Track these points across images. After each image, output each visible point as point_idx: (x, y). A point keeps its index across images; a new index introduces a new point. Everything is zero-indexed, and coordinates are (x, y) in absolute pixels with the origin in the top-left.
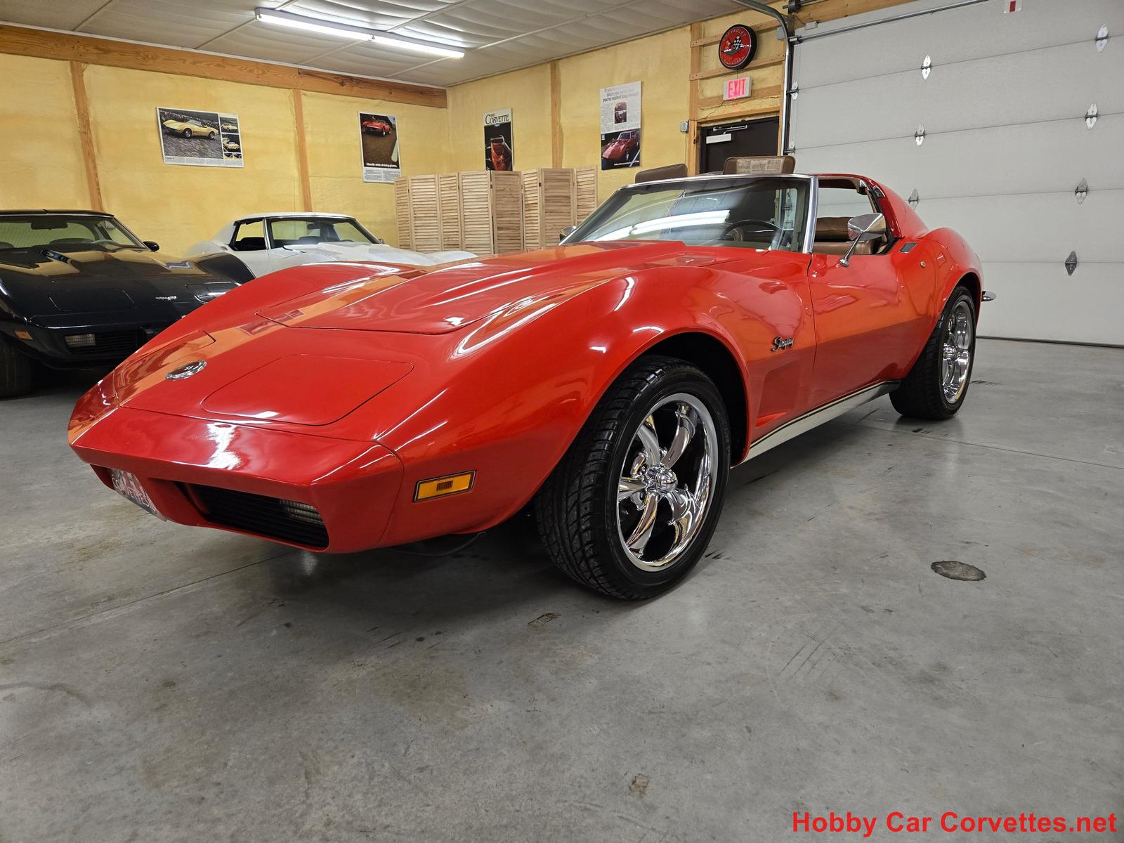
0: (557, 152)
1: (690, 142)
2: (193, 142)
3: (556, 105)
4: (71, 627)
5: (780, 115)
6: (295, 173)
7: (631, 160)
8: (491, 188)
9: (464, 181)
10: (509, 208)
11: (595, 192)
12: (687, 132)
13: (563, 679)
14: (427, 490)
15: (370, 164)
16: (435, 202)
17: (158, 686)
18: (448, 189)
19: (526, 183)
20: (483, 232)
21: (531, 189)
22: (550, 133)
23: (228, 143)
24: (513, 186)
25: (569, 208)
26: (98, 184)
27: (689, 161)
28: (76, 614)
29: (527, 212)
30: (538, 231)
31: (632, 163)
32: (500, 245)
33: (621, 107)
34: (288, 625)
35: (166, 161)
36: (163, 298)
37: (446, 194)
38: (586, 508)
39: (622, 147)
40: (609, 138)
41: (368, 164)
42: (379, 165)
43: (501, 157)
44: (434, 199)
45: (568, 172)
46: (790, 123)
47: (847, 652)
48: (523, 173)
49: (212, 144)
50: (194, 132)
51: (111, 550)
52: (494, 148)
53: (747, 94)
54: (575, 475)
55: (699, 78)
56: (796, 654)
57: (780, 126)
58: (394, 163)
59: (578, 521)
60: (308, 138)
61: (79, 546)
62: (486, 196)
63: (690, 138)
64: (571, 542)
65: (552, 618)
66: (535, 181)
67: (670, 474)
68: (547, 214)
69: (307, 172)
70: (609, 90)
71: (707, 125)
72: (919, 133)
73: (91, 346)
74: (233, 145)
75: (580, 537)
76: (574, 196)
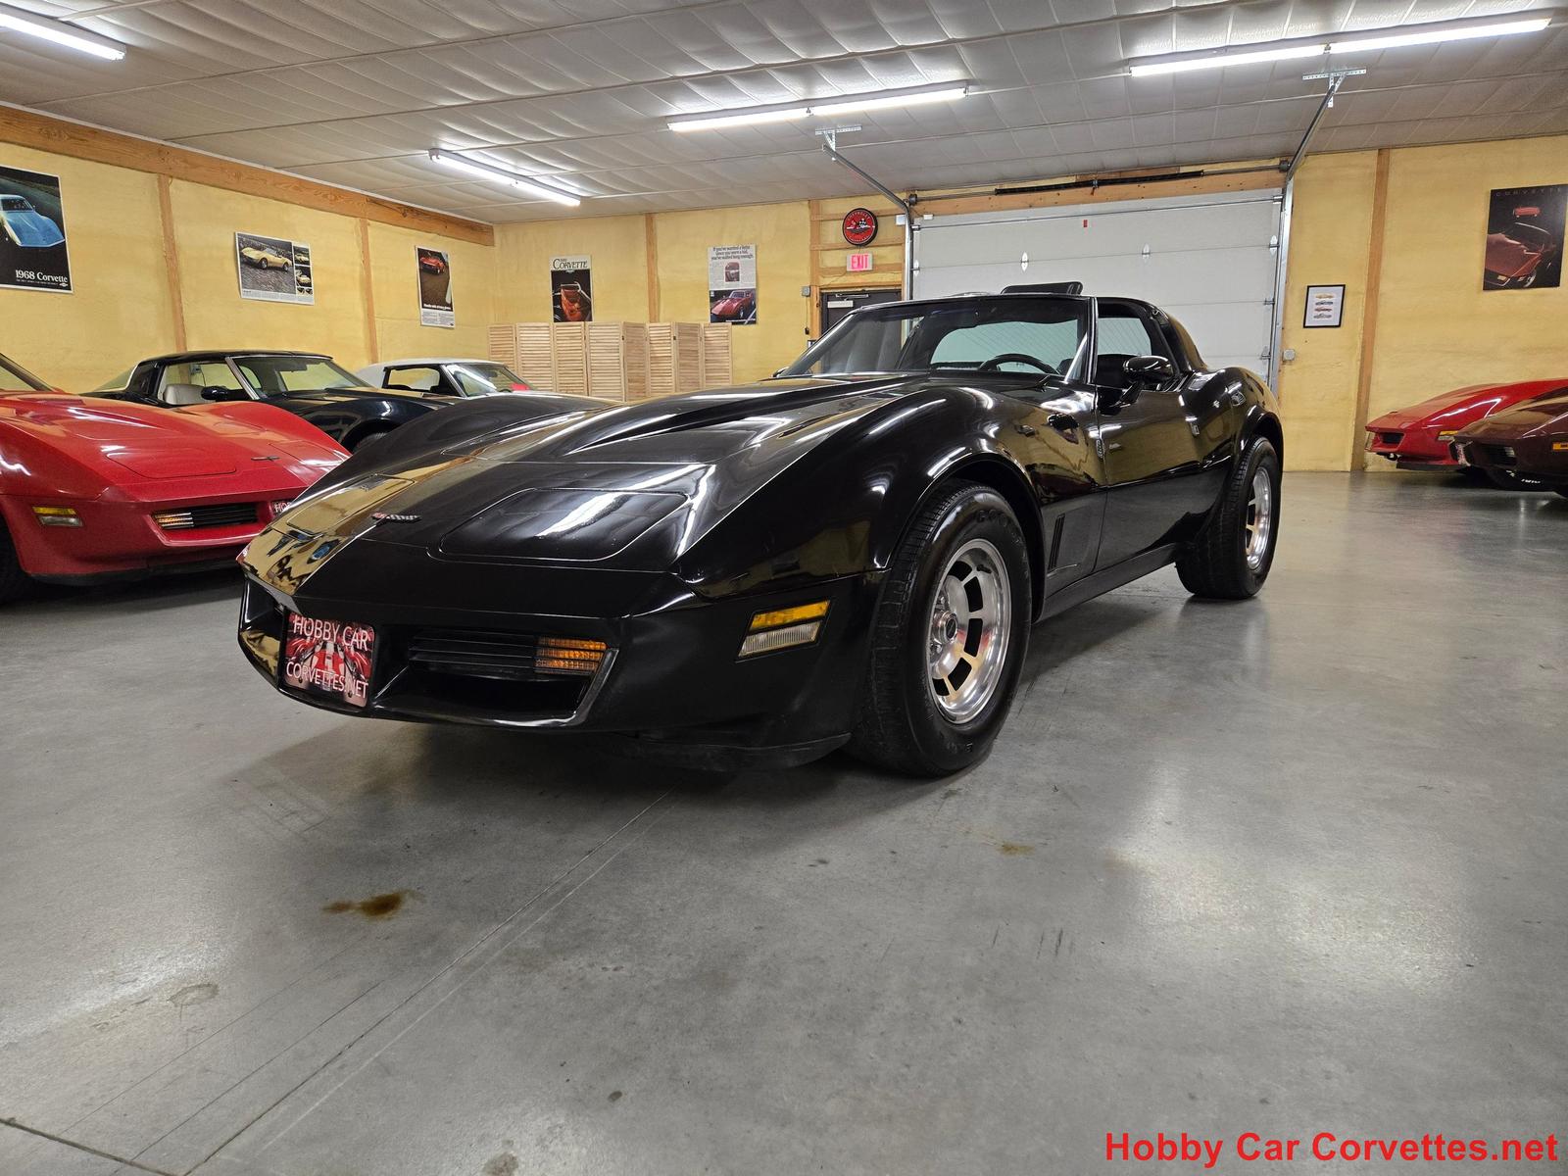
0: (654, 304)
1: (812, 305)
2: (270, 274)
3: (652, 257)
5: (902, 287)
7: (745, 317)
8: (622, 339)
9: (591, 331)
10: (638, 362)
12: (809, 296)
15: (425, 305)
16: (548, 352)
18: (567, 339)
19: (651, 336)
22: (646, 285)
23: (300, 276)
24: (638, 339)
25: (695, 362)
27: (812, 325)
29: (656, 365)
30: (670, 385)
31: (747, 321)
33: (735, 266)
35: (244, 294)
37: (567, 344)
39: (735, 305)
40: (718, 296)
42: (434, 306)
44: (548, 349)
45: (696, 327)
48: (648, 325)
49: (286, 275)
50: (270, 262)
52: (567, 297)
53: (871, 269)
55: (817, 247)
58: (448, 305)
60: (373, 275)
62: (616, 348)
63: (812, 301)
66: (669, 335)
68: (681, 368)
69: (373, 313)
70: (720, 249)
71: (829, 291)
74: (304, 279)
76: (701, 349)
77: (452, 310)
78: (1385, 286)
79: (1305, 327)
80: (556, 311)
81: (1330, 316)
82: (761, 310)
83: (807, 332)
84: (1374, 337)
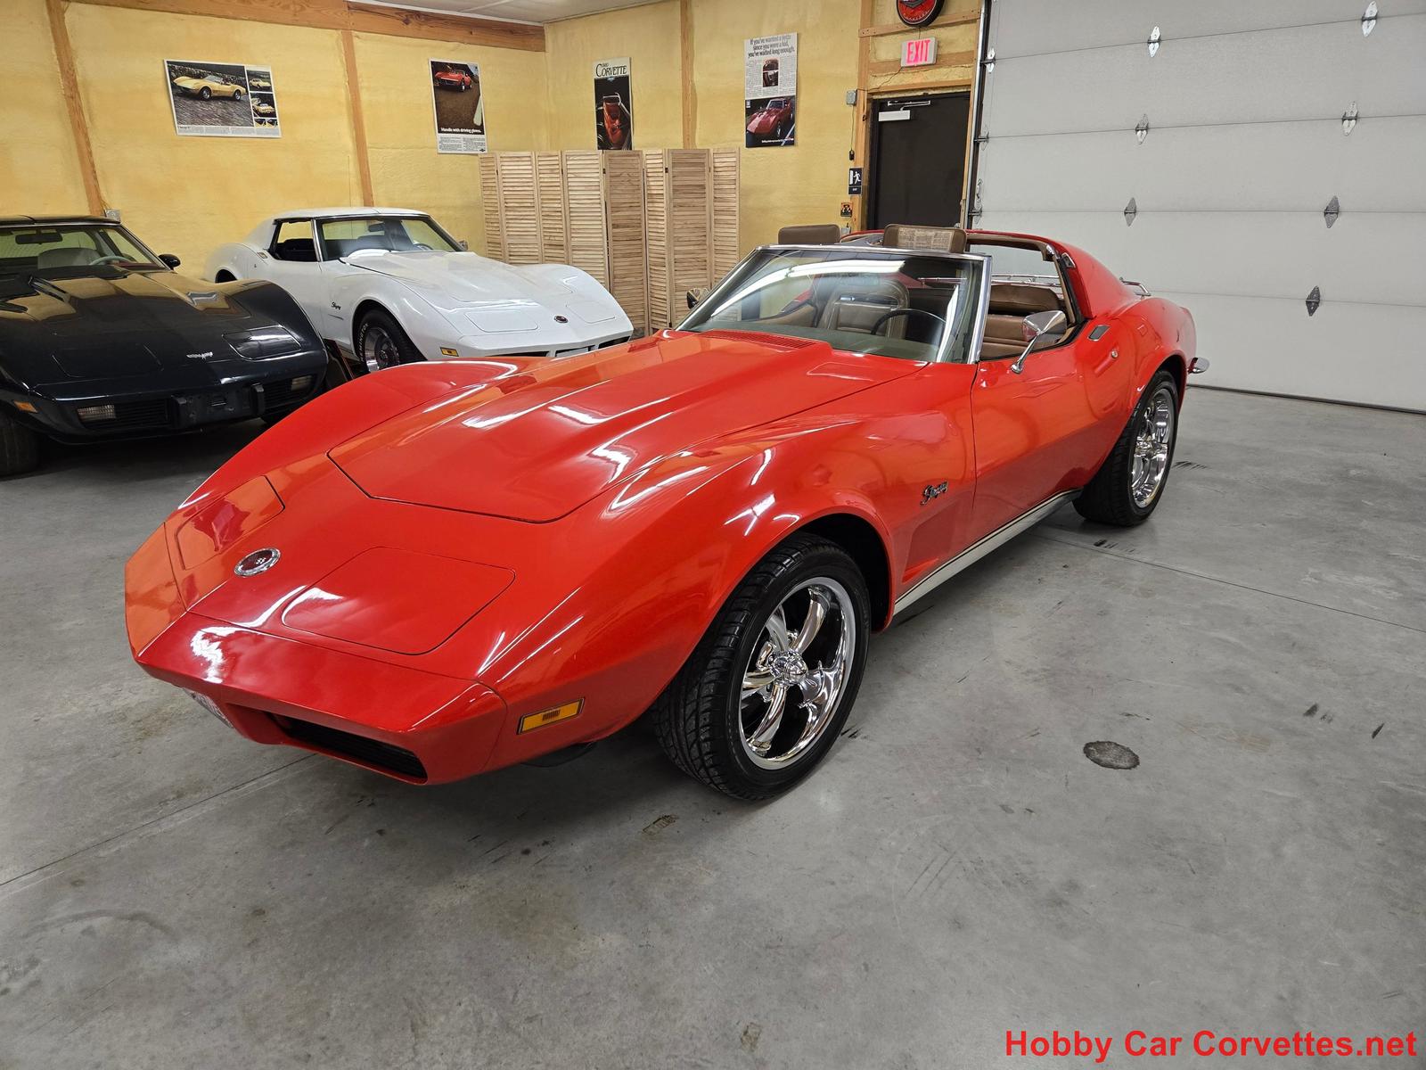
0: (689, 120)
1: (858, 118)
2: (214, 106)
3: (687, 57)
4: (141, 835)
5: (972, 89)
6: (348, 142)
7: (783, 136)
8: (604, 173)
9: (568, 163)
10: (627, 198)
11: (737, 184)
12: (855, 105)
13: (677, 904)
14: (531, 722)
15: (445, 130)
16: (531, 189)
17: (247, 915)
18: (548, 171)
19: (649, 166)
20: (592, 230)
21: (655, 175)
22: (679, 92)
23: (259, 105)
24: (633, 171)
25: (702, 200)
26: (93, 165)
27: (856, 144)
28: (146, 816)
29: (651, 205)
30: (663, 231)
31: (784, 141)
32: (616, 248)
34: (381, 832)
35: (180, 131)
36: (196, 356)
37: (546, 178)
38: (705, 719)
39: (772, 119)
40: (755, 106)
41: (443, 129)
42: (458, 130)
43: (617, 121)
44: (531, 184)
45: (703, 154)
46: (984, 103)
47: (978, 867)
48: (644, 153)
49: (238, 107)
50: (215, 91)
51: (171, 723)
52: (609, 112)
53: (932, 61)
54: (695, 682)
55: (870, 34)
56: (926, 870)
57: (971, 106)
58: (476, 127)
59: (697, 730)
60: (365, 96)
61: (133, 718)
62: (597, 184)
63: (858, 112)
64: (689, 750)
65: (669, 822)
66: (661, 165)
67: (799, 663)
68: (676, 209)
69: (364, 143)
71: (880, 97)
72: (1141, 126)
73: (110, 420)
74: (265, 108)
75: (699, 746)
76: (710, 185)
77: (483, 133)
80: (601, 130)
82: (801, 126)
83: (852, 157)
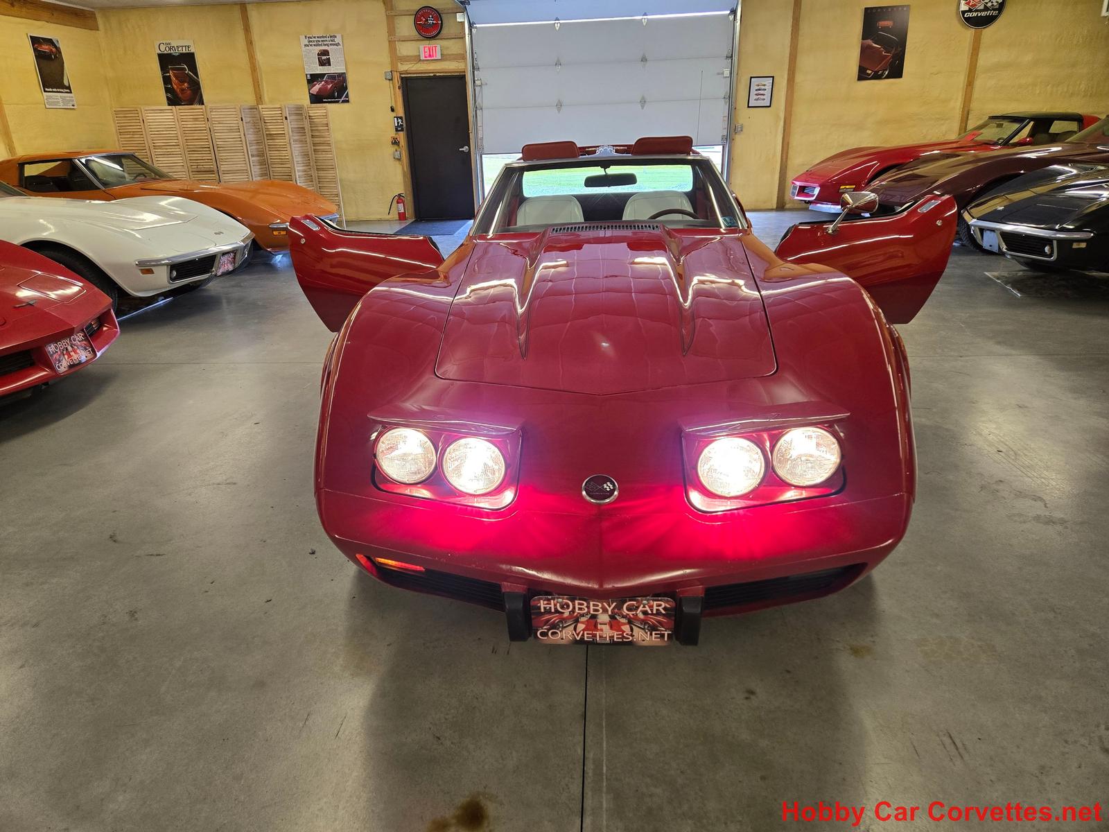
1: (394, 88)
3: (250, 43)
5: (467, 74)
7: (339, 97)
8: (242, 120)
9: (212, 113)
12: (392, 79)
15: (48, 90)
16: (175, 132)
18: (191, 120)
20: (239, 159)
21: (273, 121)
30: (287, 157)
31: (341, 100)
33: (326, 53)
39: (329, 86)
40: (313, 79)
42: (55, 90)
45: (300, 107)
46: (476, 81)
48: (260, 107)
52: (175, 76)
53: (439, 58)
55: (393, 38)
57: (468, 82)
58: (66, 88)
62: (237, 127)
63: (394, 84)
66: (279, 115)
68: (294, 143)
70: (310, 38)
77: (71, 92)
78: (799, 78)
79: (748, 107)
80: (167, 90)
81: (764, 99)
82: (352, 90)
83: (393, 110)
84: (791, 115)
